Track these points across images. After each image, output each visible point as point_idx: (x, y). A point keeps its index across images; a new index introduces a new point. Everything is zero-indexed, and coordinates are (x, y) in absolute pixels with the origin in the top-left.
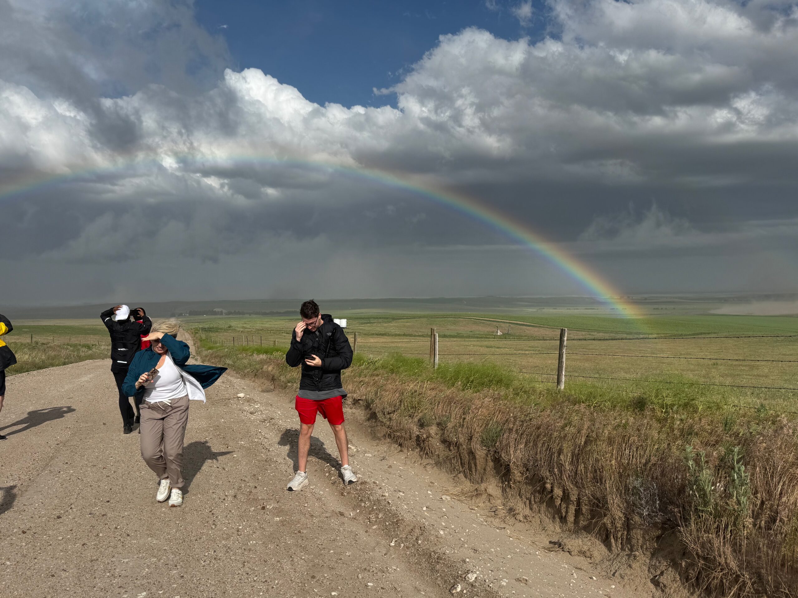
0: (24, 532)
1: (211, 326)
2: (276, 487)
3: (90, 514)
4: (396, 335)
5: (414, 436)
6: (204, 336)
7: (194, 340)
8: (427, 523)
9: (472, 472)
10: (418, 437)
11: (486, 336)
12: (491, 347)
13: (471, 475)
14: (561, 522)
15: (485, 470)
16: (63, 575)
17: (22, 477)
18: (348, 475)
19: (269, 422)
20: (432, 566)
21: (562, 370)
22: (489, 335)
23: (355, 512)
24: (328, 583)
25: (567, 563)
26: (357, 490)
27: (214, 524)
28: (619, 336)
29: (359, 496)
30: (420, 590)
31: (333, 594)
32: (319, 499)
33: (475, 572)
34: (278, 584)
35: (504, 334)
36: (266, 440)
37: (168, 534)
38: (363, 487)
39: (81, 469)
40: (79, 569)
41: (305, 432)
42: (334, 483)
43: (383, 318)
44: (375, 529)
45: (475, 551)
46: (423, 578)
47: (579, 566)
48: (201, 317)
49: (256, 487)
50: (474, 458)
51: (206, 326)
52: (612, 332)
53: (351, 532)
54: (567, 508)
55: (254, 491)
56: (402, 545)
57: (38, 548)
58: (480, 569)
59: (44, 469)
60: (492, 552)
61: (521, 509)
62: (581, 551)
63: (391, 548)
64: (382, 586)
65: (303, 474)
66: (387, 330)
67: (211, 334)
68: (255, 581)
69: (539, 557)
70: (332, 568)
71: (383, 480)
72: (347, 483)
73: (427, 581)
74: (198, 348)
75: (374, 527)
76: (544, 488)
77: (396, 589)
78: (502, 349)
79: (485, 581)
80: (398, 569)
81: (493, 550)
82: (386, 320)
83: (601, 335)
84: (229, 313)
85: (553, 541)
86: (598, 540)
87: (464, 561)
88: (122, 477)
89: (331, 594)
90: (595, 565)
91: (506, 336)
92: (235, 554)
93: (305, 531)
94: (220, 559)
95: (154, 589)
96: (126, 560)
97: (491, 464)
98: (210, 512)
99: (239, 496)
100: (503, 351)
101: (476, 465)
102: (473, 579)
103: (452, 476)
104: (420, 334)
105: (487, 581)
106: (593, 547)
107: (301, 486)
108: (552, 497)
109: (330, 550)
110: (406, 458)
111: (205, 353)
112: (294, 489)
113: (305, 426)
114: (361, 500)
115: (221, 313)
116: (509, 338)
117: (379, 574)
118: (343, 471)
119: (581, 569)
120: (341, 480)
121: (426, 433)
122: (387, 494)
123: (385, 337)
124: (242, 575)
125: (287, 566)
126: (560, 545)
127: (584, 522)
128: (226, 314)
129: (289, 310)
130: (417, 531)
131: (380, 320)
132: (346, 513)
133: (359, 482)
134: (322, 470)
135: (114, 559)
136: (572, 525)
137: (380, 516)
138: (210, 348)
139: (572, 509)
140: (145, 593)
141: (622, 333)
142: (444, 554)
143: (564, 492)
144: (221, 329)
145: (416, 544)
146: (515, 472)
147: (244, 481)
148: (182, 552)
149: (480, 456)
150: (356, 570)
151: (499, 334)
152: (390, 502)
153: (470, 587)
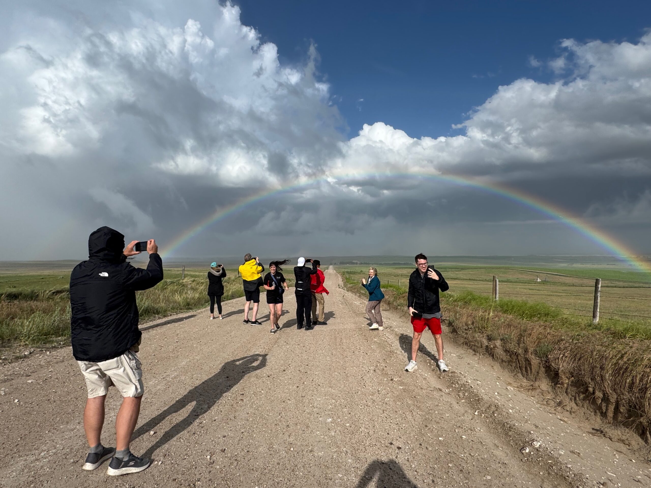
0: (269, 376)
1: (352, 271)
2: (398, 368)
3: (299, 371)
4: (464, 279)
5: (484, 346)
6: (348, 277)
7: (342, 279)
8: (499, 403)
9: (528, 373)
10: (487, 346)
11: (529, 282)
12: (533, 290)
13: (527, 375)
14: (601, 416)
15: (538, 373)
16: (289, 402)
17: (265, 347)
18: (443, 366)
19: (390, 329)
20: (506, 432)
21: (597, 308)
22: (531, 281)
23: (448, 390)
24: (436, 431)
25: (608, 446)
26: (449, 376)
27: (364, 385)
28: (637, 285)
29: (451, 380)
30: (498, 446)
31: (440, 439)
32: (425, 379)
33: (539, 442)
34: (405, 426)
35: (542, 281)
36: (389, 339)
37: (340, 387)
38: (453, 374)
39: (293, 346)
40: (296, 400)
41: (417, 337)
42: (433, 370)
43: (455, 268)
44: (463, 402)
45: (537, 427)
46: (500, 438)
47: (619, 450)
48: (346, 265)
49: (386, 367)
50: (530, 364)
51: (349, 271)
52: (631, 282)
53: (448, 402)
54: (607, 407)
55: (385, 369)
56: (483, 415)
57: (276, 386)
58: (542, 440)
59: (275, 344)
60: (549, 429)
61: (567, 403)
62: (621, 439)
63: (475, 416)
64: (472, 439)
65: (414, 362)
66: (458, 276)
67: (351, 275)
68: (391, 422)
69: (585, 438)
70: (438, 423)
71: (466, 372)
72: (442, 372)
73: (503, 441)
74: (345, 283)
75: (463, 401)
76: (587, 390)
77: (481, 443)
78: (541, 291)
79: (547, 448)
80: (482, 430)
81: (549, 428)
82: (457, 270)
83: (621, 284)
84: (361, 264)
85: (596, 428)
86: (635, 433)
87: (530, 433)
88: (313, 353)
89: (439, 439)
90: (634, 452)
91: (544, 282)
92: (378, 405)
93: (418, 397)
94: (369, 406)
95: (335, 418)
96: (319, 399)
97: (543, 369)
98: (362, 378)
99: (377, 371)
100: (542, 292)
101: (531, 369)
102: (538, 446)
103: (513, 374)
104: (481, 279)
105: (549, 449)
106: (631, 438)
107: (413, 370)
108: (594, 398)
109: (435, 411)
110: (478, 359)
111: (349, 286)
112: (409, 371)
113: (416, 334)
114: (452, 383)
115: (357, 264)
116: (547, 284)
117: (469, 431)
118: (439, 363)
119: (621, 452)
120: (438, 369)
121: (493, 345)
122: (470, 381)
123: (457, 280)
124: (383, 417)
125: (410, 417)
126: (602, 432)
127: (622, 418)
128: (359, 264)
129: (396, 262)
130: (493, 408)
131: (453, 270)
132: (443, 390)
133: (450, 372)
134: (425, 361)
135: (313, 398)
136: (611, 419)
137: (466, 394)
138: (352, 283)
139: (612, 408)
140: (330, 419)
141: (640, 283)
142: (514, 425)
143: (604, 395)
144: (357, 272)
145: (493, 415)
146: (563, 377)
147: (379, 362)
148: (348, 399)
149: (535, 363)
150: (453, 426)
151: (538, 281)
152: (472, 386)
153: (536, 451)
